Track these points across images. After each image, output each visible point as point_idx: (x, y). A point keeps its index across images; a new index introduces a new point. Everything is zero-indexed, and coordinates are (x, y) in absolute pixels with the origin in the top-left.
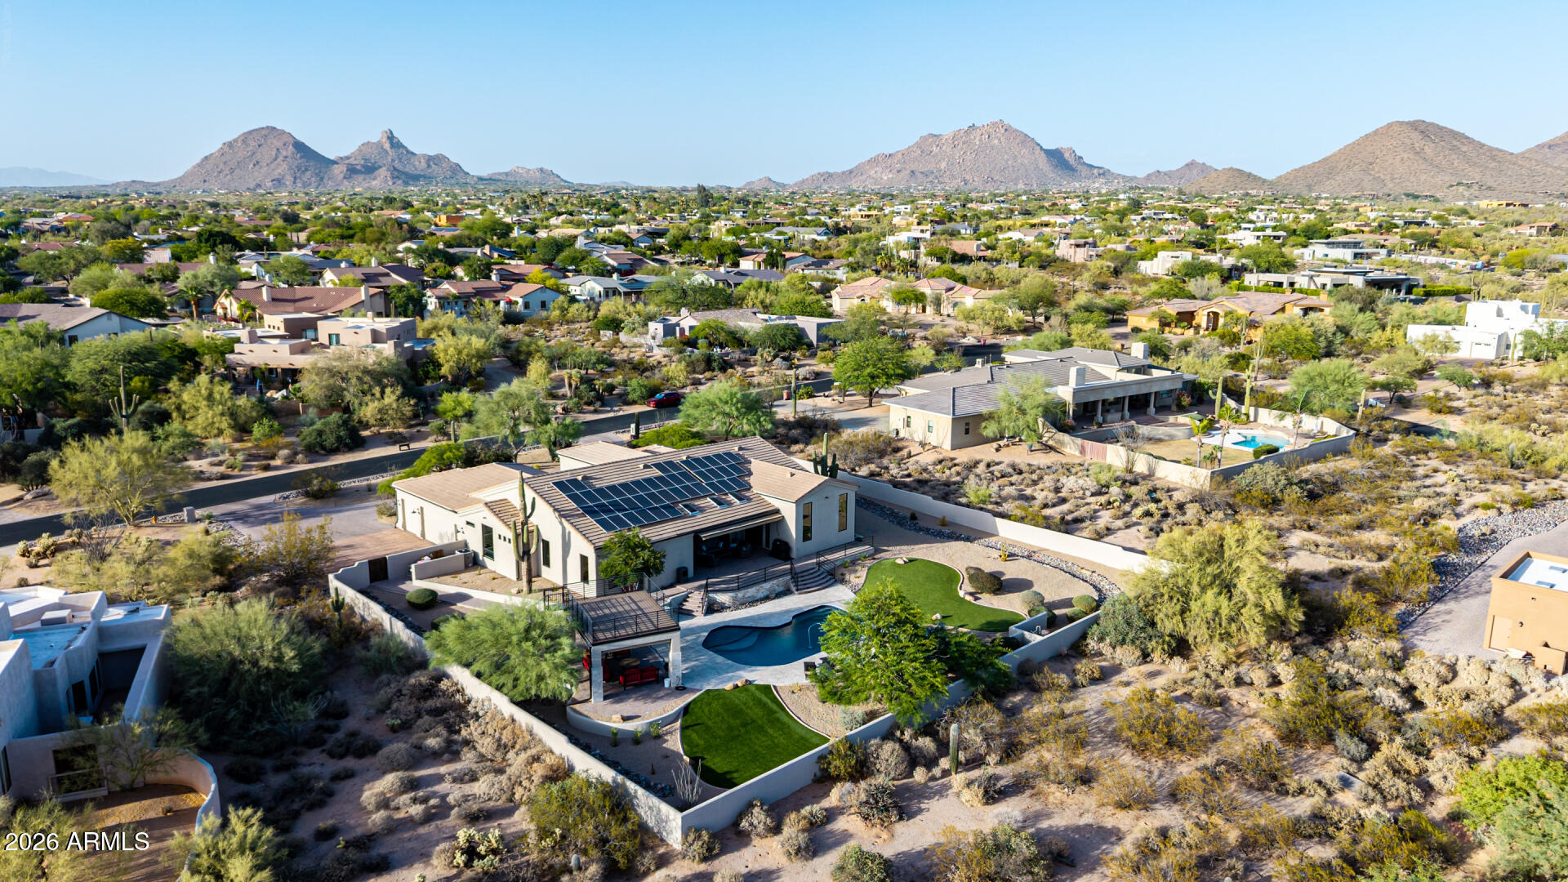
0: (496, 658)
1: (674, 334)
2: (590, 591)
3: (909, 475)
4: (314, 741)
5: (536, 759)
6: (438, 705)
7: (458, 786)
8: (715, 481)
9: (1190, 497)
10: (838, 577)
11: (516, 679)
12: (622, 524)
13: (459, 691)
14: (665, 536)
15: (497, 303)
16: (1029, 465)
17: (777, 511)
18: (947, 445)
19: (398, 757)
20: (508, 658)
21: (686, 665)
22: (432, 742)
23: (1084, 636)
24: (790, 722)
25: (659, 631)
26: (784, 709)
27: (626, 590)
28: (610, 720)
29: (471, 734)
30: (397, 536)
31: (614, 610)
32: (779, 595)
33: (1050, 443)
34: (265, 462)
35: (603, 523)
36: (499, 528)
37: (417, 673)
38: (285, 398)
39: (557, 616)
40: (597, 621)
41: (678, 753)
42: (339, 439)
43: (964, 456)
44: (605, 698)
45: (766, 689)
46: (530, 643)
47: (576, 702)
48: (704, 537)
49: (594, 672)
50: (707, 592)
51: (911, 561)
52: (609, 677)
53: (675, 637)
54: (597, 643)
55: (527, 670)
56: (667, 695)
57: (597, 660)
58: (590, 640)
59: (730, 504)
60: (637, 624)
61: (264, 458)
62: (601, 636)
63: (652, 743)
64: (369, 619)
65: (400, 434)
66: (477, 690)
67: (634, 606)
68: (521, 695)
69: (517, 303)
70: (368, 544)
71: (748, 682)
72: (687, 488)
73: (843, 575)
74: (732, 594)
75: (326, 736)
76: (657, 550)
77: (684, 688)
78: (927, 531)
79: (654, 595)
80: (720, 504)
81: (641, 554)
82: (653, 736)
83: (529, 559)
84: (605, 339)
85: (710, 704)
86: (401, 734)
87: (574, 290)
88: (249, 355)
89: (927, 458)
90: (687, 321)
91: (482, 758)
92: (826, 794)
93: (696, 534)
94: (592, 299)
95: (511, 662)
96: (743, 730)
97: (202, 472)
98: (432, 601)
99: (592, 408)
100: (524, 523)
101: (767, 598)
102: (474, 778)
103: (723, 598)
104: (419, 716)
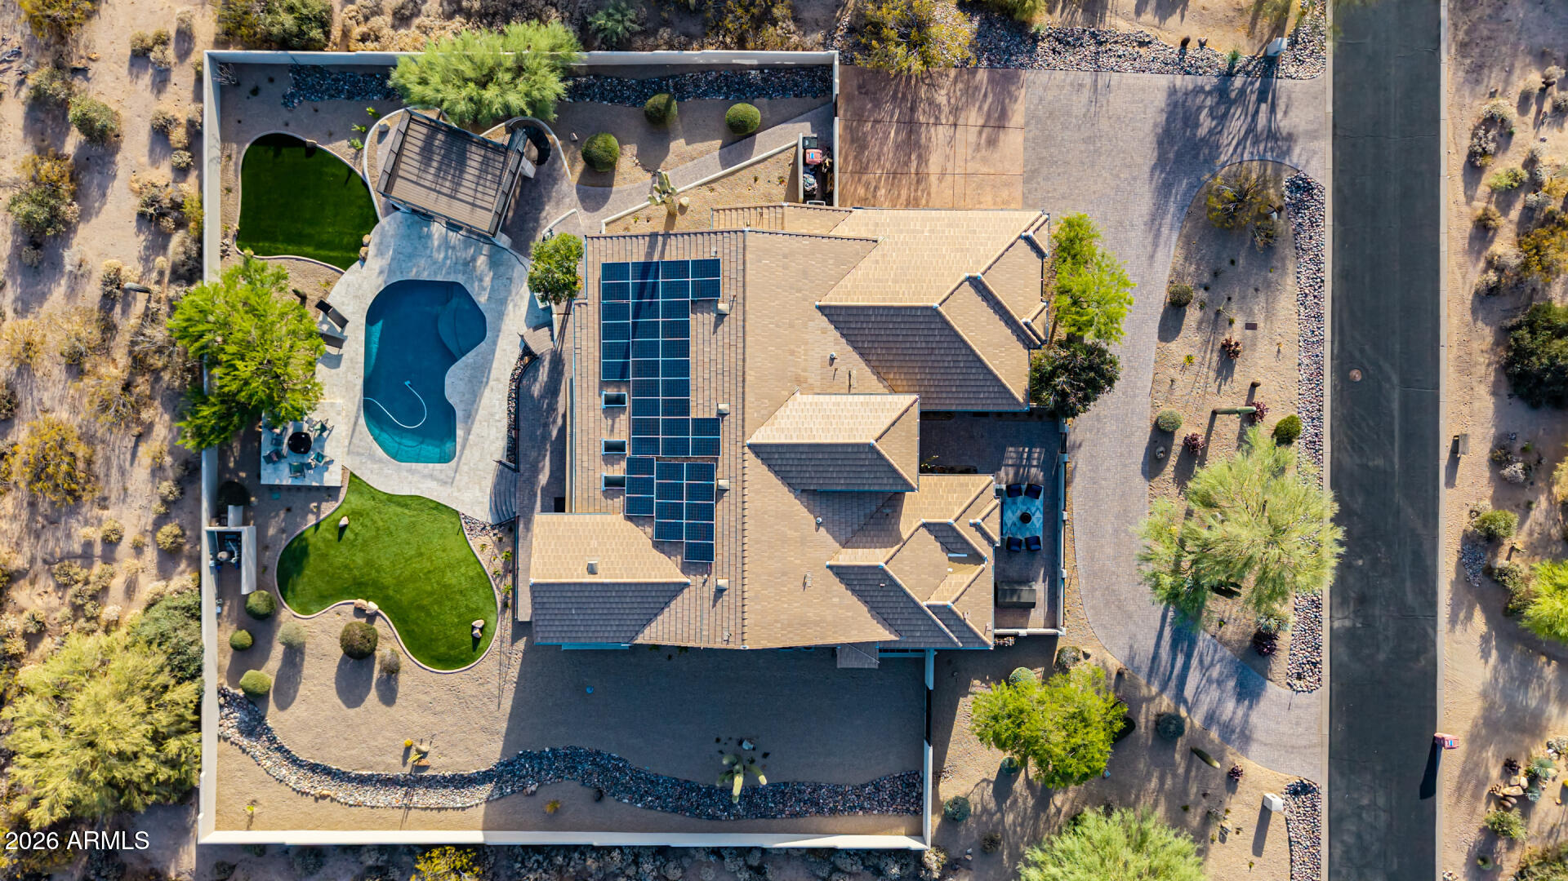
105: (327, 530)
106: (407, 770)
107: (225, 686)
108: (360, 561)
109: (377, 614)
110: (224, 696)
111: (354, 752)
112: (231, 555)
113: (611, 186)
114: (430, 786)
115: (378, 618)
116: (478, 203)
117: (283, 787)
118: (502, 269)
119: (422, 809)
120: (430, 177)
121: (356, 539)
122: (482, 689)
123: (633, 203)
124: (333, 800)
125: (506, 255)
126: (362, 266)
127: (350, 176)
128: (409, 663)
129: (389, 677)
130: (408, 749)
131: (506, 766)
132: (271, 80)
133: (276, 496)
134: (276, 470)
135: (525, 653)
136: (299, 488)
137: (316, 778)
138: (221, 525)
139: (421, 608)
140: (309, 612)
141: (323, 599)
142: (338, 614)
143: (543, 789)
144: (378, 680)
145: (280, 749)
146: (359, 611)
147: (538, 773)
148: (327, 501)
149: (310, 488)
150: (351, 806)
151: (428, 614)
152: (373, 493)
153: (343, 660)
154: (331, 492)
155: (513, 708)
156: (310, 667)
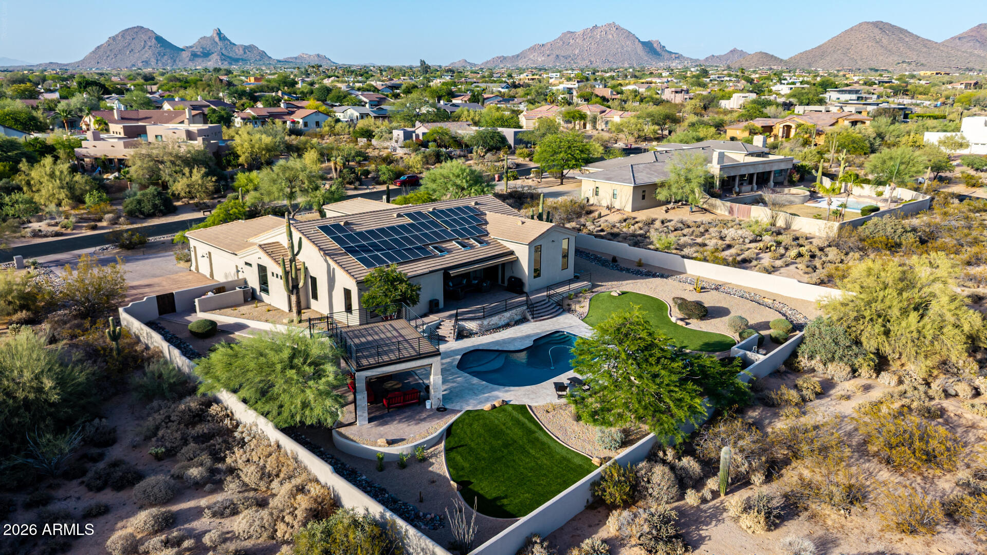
0: (261, 385)
1: (411, 137)
2: (354, 320)
3: (602, 230)
4: (74, 473)
5: (301, 489)
6: (205, 431)
7: (218, 521)
8: (458, 228)
9: (827, 243)
10: (566, 307)
11: (281, 406)
12: (381, 262)
13: (228, 416)
14: (419, 272)
15: (285, 122)
16: (695, 222)
17: (512, 253)
18: (629, 208)
19: (156, 490)
20: (272, 386)
21: (445, 387)
22: (195, 472)
23: (794, 354)
24: (549, 442)
25: (420, 356)
26: (541, 429)
27: (386, 319)
28: (375, 444)
29: (236, 461)
30: (190, 277)
31: (376, 337)
32: (518, 323)
33: (705, 206)
34: (93, 223)
35: (363, 260)
36: (273, 268)
37: (188, 398)
38: (116, 178)
39: (321, 344)
40: (361, 347)
41: (445, 477)
42: (155, 206)
43: (643, 215)
44: (370, 420)
45: (522, 409)
46: (294, 371)
47: (342, 425)
48: (452, 273)
49: (358, 397)
50: (457, 320)
51: (623, 293)
52: (373, 398)
53: (436, 362)
54: (361, 369)
55: (292, 396)
56: (429, 416)
57: (361, 385)
58: (354, 366)
59: (472, 247)
60: (399, 350)
61: (93, 220)
62: (364, 362)
63: (418, 466)
64: (152, 347)
65: (204, 203)
66: (245, 415)
67: (395, 333)
68: (286, 422)
69: (298, 122)
70: (164, 283)
71: (505, 403)
72: (435, 233)
73: (569, 305)
74: (479, 322)
75: (89, 465)
76: (413, 283)
77: (445, 409)
78: (628, 270)
79: (413, 323)
80: (464, 246)
81: (399, 287)
82: (419, 459)
83: (298, 293)
84: (362, 144)
85: (471, 425)
86: (166, 463)
87: (340, 115)
88: (92, 148)
89: (614, 218)
90: (421, 130)
91: (246, 487)
92: (602, 522)
93: (446, 271)
94: (352, 120)
95: (276, 390)
96: (506, 451)
97: (40, 231)
98: (213, 331)
99: (352, 186)
100: (293, 260)
101: (507, 325)
102: (235, 512)
103: (472, 325)
104: (185, 442)
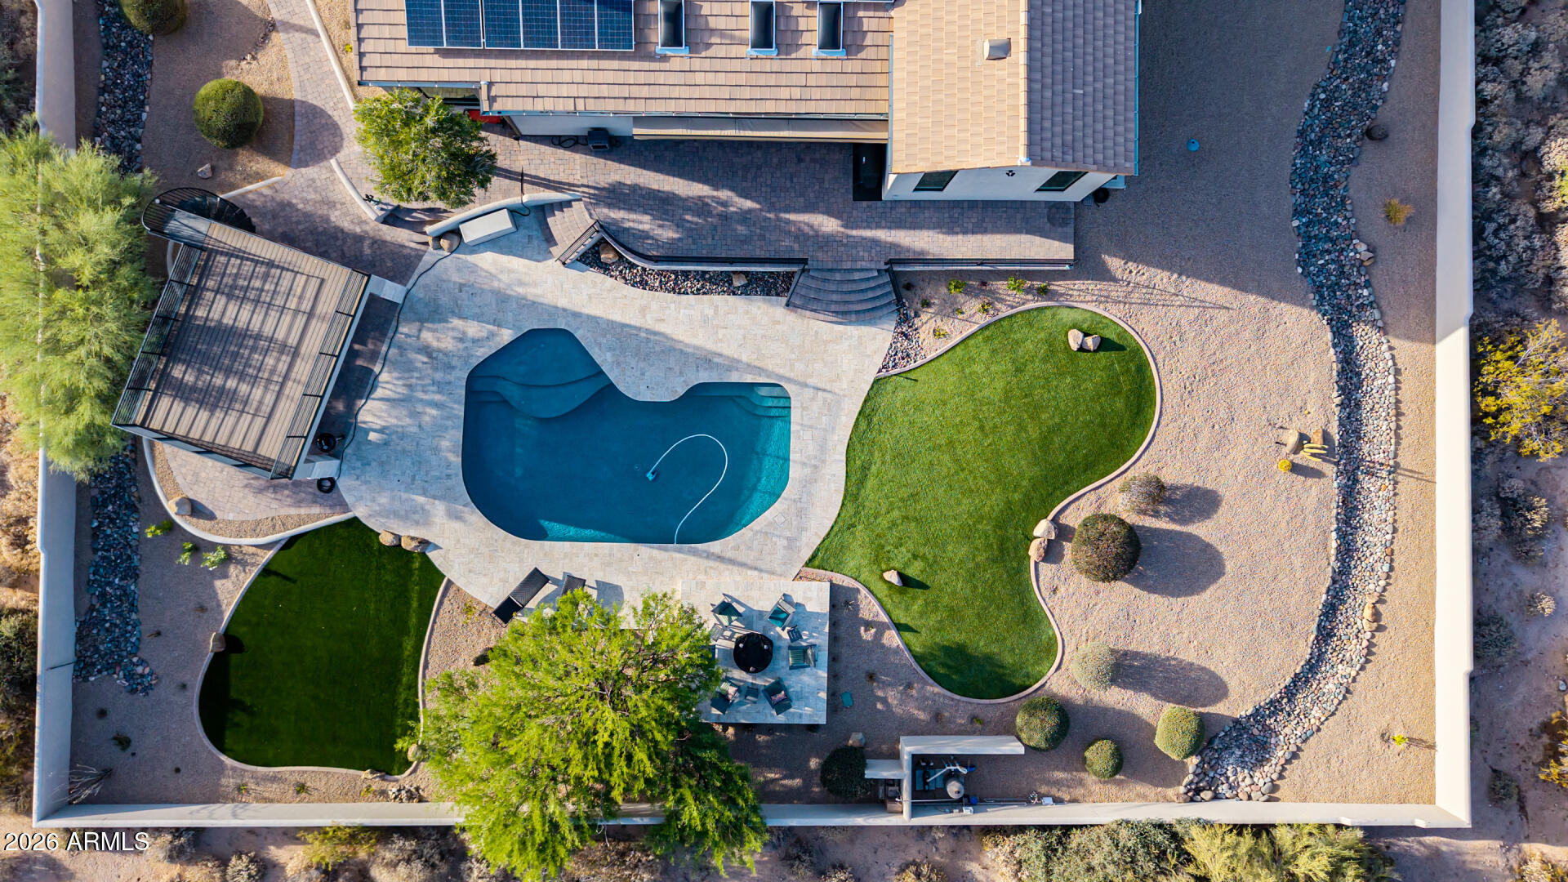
10: (915, 303)
77: (331, 488)
105: (907, 609)
106: (1330, 470)
107: (1182, 789)
108: (964, 550)
109: (1054, 520)
110: (1198, 791)
111: (1297, 562)
112: (951, 776)
113: (291, 103)
114: (1357, 431)
115: (1063, 520)
116: (306, 306)
117: (1357, 687)
118: (444, 300)
119: (1398, 443)
120: (257, 393)
121: (924, 558)
122: (1190, 335)
123: (322, 62)
124: (1381, 600)
125: (419, 293)
126: (437, 547)
127: (276, 574)
128: (1142, 465)
129: (1168, 501)
130: (1295, 469)
131: (1322, 297)
132: (102, 713)
133: (847, 700)
134: (801, 697)
135: (1129, 257)
136: (833, 659)
137: (1341, 631)
138: (899, 794)
139: (1045, 442)
140: (1052, 642)
141: (1029, 616)
142: (1055, 591)
143: (1363, 231)
144: (1173, 520)
145: (1290, 692)
146: (1051, 553)
147: (1333, 241)
148: (857, 608)
149: (834, 638)
150: (1392, 569)
151: (1054, 430)
152: (842, 527)
153: (1135, 583)
154: (840, 600)
155: (1223, 282)
156: (1148, 643)
